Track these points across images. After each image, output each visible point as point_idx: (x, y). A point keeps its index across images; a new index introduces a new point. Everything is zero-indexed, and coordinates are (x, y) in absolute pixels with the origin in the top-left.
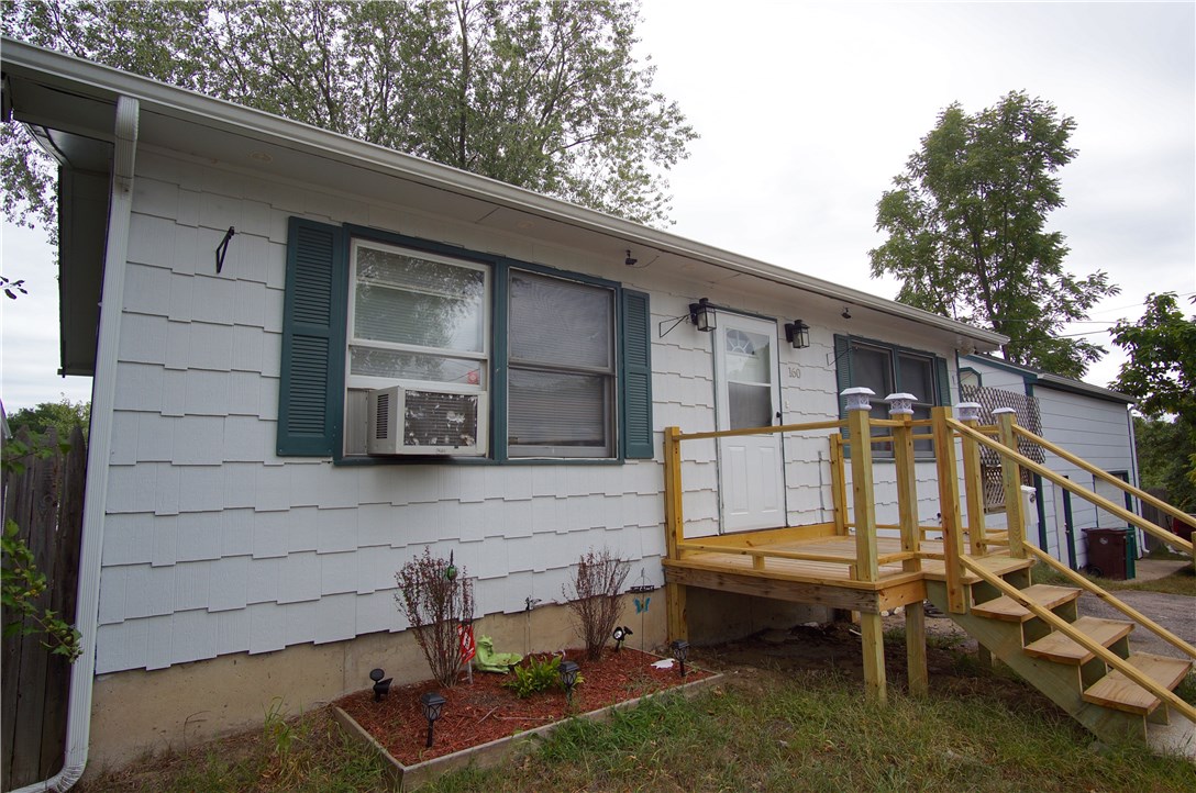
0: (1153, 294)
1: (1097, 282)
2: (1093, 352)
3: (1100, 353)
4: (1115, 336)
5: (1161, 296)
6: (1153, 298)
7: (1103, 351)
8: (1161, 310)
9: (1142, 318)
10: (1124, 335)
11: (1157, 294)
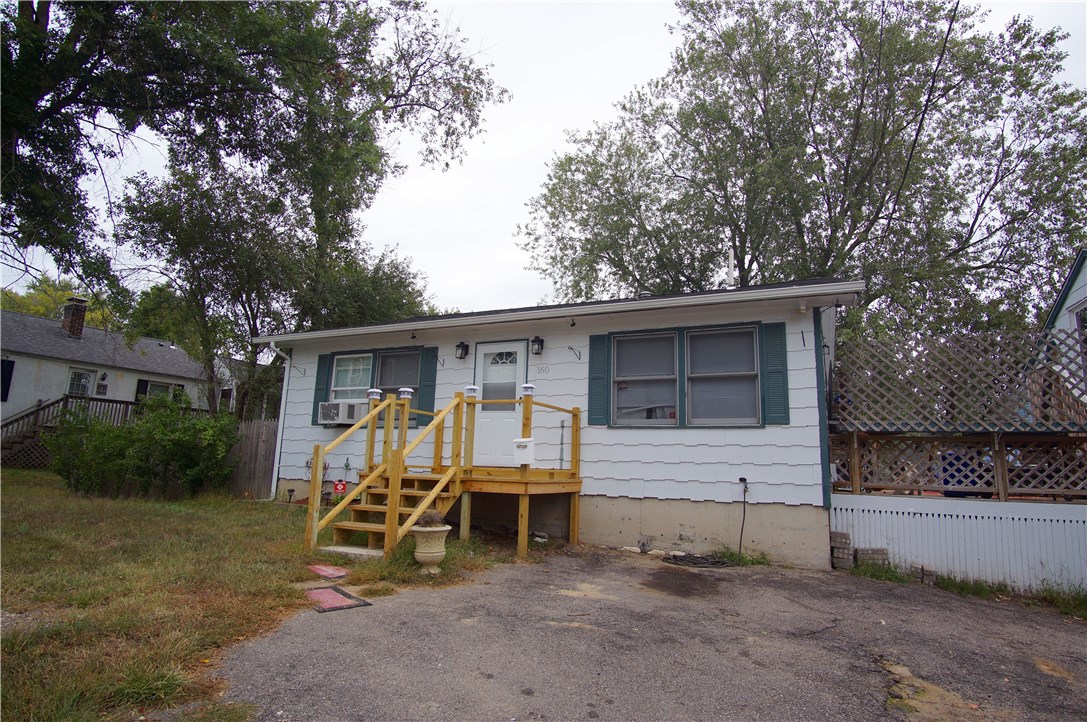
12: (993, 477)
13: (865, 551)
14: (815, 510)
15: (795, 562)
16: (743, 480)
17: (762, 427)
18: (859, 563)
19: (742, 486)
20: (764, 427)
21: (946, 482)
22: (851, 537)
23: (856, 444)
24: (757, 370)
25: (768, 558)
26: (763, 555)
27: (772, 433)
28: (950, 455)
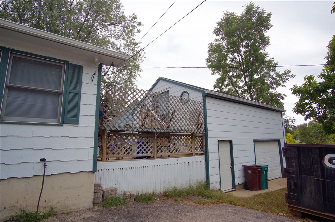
0: (306, 76)
1: (287, 73)
2: (282, 96)
3: (284, 96)
4: (293, 91)
5: (309, 76)
6: (306, 77)
7: (285, 96)
8: (310, 82)
9: (303, 85)
10: (296, 91)
11: (308, 76)
12: (153, 150)
13: (108, 192)
14: (87, 174)
15: (73, 208)
16: (43, 160)
17: (61, 125)
18: (105, 198)
19: (42, 164)
20: (63, 125)
21: (138, 153)
22: (102, 186)
23: (106, 136)
24: (62, 89)
25: (55, 210)
26: (52, 209)
27: (67, 129)
28: (141, 141)
